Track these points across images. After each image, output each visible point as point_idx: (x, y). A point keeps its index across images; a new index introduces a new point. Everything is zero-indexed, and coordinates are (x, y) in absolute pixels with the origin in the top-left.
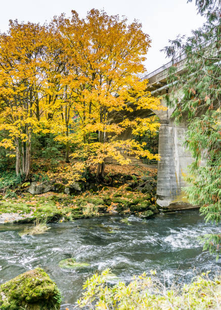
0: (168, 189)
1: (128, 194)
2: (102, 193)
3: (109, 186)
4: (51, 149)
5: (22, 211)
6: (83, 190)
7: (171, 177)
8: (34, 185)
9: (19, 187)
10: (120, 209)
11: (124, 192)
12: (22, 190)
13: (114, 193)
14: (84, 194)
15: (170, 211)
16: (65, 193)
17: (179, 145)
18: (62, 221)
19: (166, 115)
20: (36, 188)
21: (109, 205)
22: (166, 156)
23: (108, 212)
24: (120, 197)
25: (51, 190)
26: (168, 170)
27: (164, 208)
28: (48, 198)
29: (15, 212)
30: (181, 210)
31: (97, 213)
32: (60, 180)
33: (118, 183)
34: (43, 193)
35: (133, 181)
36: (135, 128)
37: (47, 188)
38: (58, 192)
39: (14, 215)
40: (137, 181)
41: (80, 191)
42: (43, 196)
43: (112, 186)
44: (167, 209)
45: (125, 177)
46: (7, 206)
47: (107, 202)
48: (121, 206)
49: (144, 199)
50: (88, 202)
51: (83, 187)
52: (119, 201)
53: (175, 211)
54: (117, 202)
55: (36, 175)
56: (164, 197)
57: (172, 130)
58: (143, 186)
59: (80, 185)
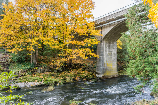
0: (101, 70)
1: (83, 72)
2: (71, 72)
3: (74, 69)
4: (47, 51)
5: (37, 81)
6: (63, 71)
7: (103, 65)
8: (40, 69)
9: (33, 69)
10: (81, 79)
11: (81, 71)
12: (34, 71)
13: (77, 72)
14: (64, 73)
15: (102, 79)
16: (55, 72)
17: (106, 51)
18: (58, 85)
19: (101, 38)
20: (41, 70)
21: (76, 77)
22: (101, 56)
23: (76, 80)
24: (80, 74)
25: (48, 71)
26: (101, 61)
27: (99, 78)
28: (48, 75)
29: (34, 81)
30: (106, 79)
31: (72, 81)
32: (52, 66)
33: (78, 67)
34: (44, 72)
35: (84, 67)
36: (90, 43)
37: (46, 70)
38: (51, 72)
39: (34, 83)
40: (85, 67)
41: (61, 71)
42: (45, 74)
43: (75, 69)
44: (101, 78)
45: (80, 65)
46: (29, 78)
47: (75, 76)
48: (81, 78)
49: (90, 74)
50: (67, 76)
51: (63, 69)
52: (80, 75)
53: (104, 79)
54: (79, 76)
55: (40, 63)
56: (100, 73)
57: (103, 45)
58: (88, 69)
59: (61, 68)
